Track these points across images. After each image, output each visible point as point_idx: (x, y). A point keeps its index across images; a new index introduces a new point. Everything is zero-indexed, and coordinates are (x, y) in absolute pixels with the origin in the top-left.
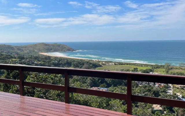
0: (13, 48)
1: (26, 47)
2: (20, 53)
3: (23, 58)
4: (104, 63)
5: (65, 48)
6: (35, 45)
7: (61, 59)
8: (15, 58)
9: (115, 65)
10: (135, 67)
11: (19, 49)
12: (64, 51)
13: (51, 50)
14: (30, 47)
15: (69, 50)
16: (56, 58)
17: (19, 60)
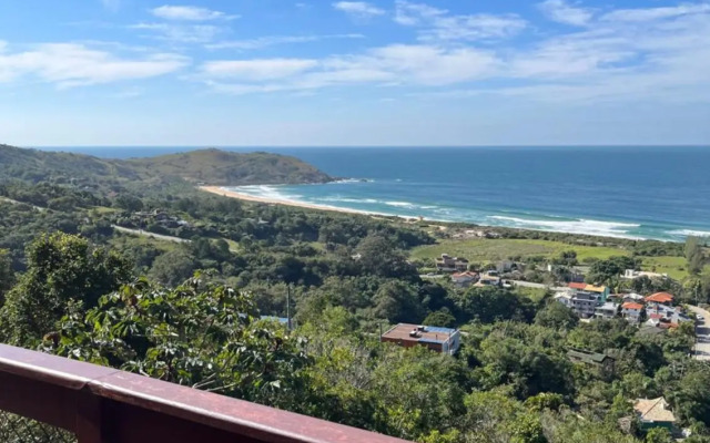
0: (101, 166)
1: (148, 166)
2: (126, 186)
3: (136, 206)
4: (442, 228)
5: (297, 169)
6: (183, 158)
7: (278, 212)
8: (108, 204)
9: (489, 237)
10: (567, 248)
11: (124, 172)
12: (293, 183)
13: (244, 175)
14: (165, 163)
15: (310, 177)
16: (261, 207)
17: (121, 211)
